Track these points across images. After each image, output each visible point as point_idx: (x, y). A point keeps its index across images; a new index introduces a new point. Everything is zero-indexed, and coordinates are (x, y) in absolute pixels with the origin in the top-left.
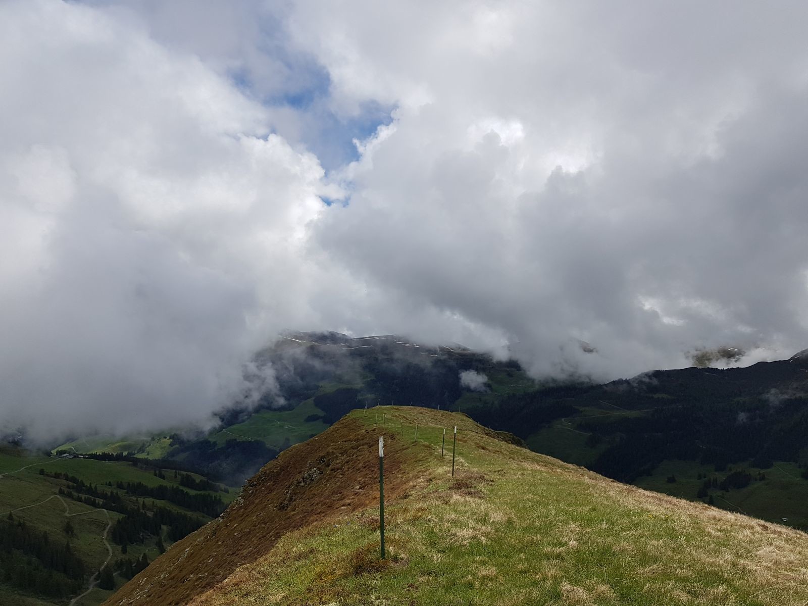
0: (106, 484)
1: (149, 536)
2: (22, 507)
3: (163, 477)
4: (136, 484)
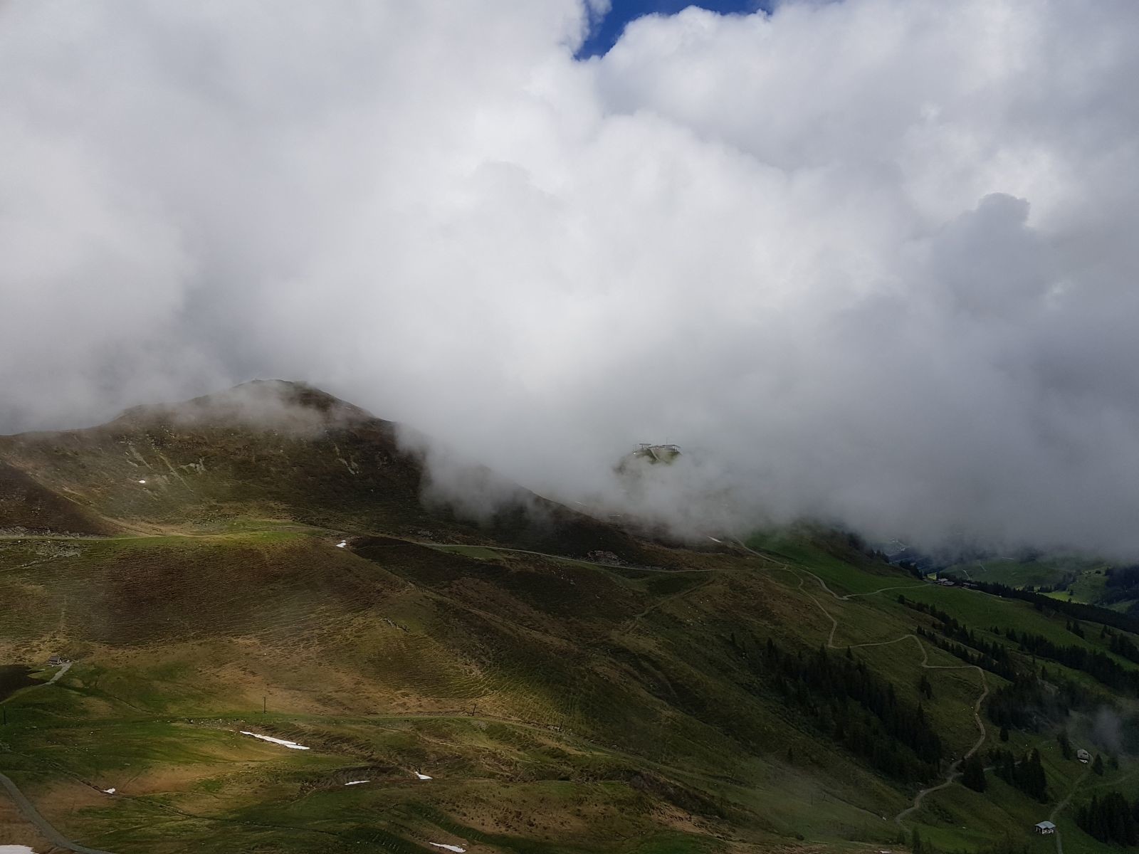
0: (991, 631)
1: (1048, 722)
2: (865, 643)
4: (1035, 637)
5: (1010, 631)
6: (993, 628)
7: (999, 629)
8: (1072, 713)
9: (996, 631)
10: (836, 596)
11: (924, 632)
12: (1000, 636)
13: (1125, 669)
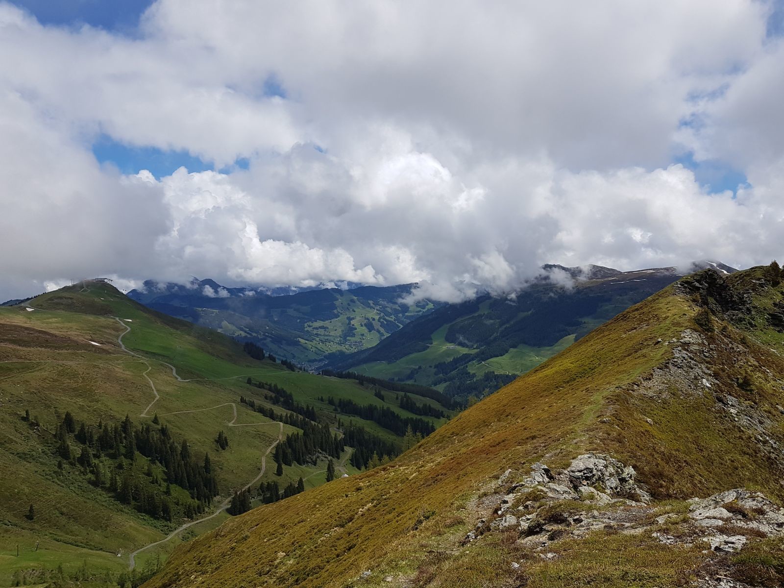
0: (319, 399)
1: (326, 457)
2: (178, 411)
3: (382, 398)
4: (345, 400)
5: (331, 398)
6: (320, 398)
7: (324, 398)
8: (346, 448)
9: (322, 400)
10: (179, 379)
11: (246, 400)
12: (324, 403)
13: (402, 417)
